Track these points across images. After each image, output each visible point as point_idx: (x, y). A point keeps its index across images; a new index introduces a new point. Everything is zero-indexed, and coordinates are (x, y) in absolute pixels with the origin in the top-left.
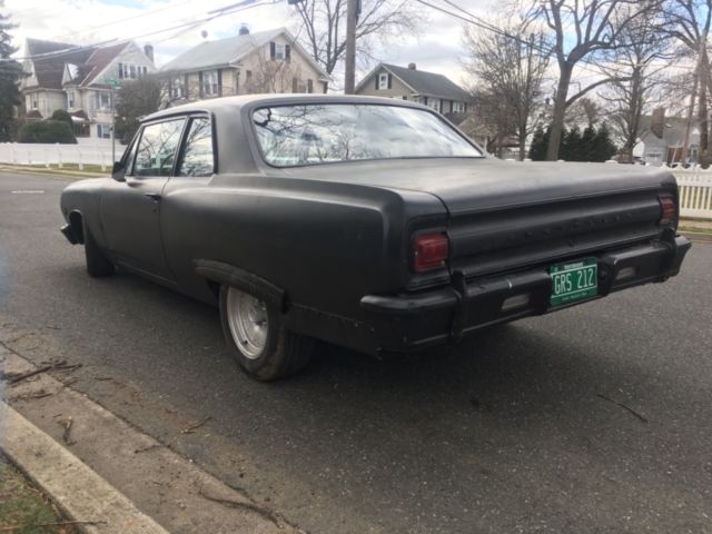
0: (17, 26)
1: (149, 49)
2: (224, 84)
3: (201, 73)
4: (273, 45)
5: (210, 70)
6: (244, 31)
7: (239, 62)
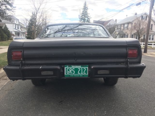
0: (91, 18)
1: (116, 20)
2: (129, 26)
3: (124, 24)
4: (142, 17)
5: (126, 23)
6: (136, 14)
7: (133, 21)
